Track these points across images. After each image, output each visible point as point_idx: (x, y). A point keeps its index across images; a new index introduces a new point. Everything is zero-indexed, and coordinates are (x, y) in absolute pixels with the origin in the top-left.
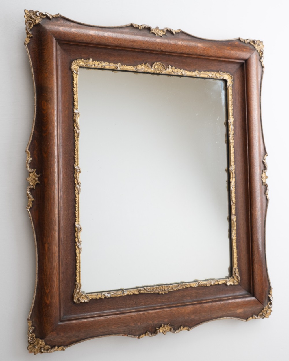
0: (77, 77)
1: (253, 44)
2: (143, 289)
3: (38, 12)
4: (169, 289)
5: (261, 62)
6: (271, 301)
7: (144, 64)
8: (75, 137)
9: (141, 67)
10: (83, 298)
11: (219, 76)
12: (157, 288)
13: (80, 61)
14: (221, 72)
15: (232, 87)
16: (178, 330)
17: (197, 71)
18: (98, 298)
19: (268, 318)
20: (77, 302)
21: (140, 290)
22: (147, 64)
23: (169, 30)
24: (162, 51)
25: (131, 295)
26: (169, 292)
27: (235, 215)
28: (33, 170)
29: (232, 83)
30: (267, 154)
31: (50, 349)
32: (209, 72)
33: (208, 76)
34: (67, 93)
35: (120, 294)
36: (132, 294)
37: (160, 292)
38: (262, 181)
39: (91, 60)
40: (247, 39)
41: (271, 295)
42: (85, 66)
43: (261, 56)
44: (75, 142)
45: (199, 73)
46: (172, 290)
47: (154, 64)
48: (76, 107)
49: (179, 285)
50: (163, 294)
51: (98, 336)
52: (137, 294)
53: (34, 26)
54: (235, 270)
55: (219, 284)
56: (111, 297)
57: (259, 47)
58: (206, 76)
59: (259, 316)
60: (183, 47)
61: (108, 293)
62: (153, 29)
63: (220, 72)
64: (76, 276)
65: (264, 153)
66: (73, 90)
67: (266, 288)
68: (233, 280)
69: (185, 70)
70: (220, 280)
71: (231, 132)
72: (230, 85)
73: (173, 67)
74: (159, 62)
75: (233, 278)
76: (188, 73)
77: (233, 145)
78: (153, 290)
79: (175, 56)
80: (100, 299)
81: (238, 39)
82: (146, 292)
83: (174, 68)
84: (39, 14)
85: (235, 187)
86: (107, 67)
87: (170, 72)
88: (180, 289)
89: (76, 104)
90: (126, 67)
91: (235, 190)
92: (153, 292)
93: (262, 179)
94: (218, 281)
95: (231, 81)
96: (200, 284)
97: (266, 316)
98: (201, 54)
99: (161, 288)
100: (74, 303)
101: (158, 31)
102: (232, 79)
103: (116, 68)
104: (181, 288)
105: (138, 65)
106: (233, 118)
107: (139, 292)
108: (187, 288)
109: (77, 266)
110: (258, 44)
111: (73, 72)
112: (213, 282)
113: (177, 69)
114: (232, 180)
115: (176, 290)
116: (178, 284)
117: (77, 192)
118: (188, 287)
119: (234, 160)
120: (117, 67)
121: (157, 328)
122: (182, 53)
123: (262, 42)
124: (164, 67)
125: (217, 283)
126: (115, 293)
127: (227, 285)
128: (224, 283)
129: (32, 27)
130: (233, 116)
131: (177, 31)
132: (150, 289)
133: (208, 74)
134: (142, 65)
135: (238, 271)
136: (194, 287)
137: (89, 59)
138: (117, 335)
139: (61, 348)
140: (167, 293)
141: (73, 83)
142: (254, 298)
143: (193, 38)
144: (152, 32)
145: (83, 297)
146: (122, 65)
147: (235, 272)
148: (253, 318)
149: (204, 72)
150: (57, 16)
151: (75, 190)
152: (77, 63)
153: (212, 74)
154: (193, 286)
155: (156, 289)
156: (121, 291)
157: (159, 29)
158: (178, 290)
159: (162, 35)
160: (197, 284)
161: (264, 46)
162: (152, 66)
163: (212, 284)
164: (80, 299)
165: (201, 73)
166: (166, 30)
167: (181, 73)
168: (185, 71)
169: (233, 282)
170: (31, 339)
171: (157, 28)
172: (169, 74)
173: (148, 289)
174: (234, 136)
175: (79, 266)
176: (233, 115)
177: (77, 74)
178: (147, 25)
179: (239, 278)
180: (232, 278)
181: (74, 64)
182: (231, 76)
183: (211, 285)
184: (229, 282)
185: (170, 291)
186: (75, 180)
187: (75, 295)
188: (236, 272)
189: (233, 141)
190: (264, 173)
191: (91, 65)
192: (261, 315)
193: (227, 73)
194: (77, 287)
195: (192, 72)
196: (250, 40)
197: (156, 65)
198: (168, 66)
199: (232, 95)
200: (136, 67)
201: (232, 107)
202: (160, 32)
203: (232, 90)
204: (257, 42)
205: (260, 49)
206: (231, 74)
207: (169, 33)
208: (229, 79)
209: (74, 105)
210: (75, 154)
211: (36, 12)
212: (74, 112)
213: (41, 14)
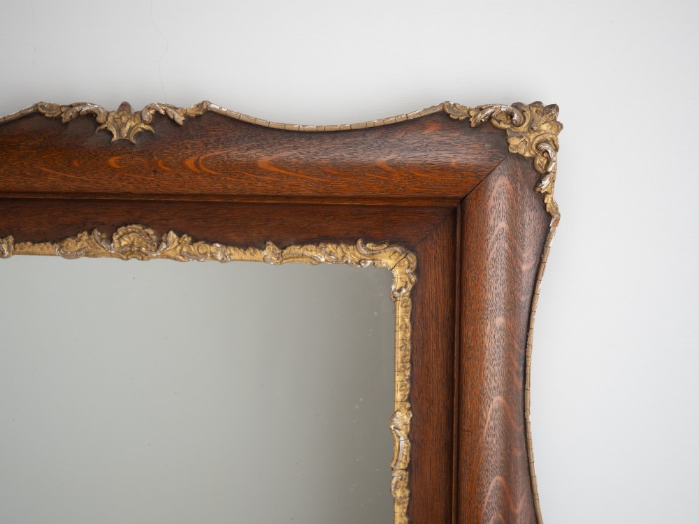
1: (504, 126)
5: (542, 196)
7: (85, 233)
9: (76, 247)
11: (357, 259)
14: (365, 243)
15: (413, 294)
17: (270, 246)
23: (163, 112)
29: (411, 281)
32: (318, 245)
40: (478, 106)
43: (541, 170)
45: (278, 251)
47: (116, 231)
57: (531, 136)
62: (108, 114)
63: (360, 242)
69: (226, 243)
71: (397, 460)
72: (400, 291)
73: (185, 235)
74: (135, 226)
76: (238, 256)
77: (406, 505)
81: (439, 109)
83: (187, 239)
87: (171, 257)
90: (30, 247)
95: (408, 275)
101: (124, 119)
102: (409, 266)
105: (66, 237)
106: (410, 409)
110: (532, 121)
113: (196, 245)
120: (2, 252)
123: (552, 109)
124: (151, 239)
130: (408, 405)
131: (192, 112)
133: (314, 253)
134: (80, 240)
143: (252, 132)
144: (103, 127)
146: (19, 242)
149: (297, 248)
153: (330, 254)
157: (129, 112)
159: (138, 135)
161: (559, 127)
162: (111, 241)
165: (285, 251)
166: (152, 112)
167: (212, 256)
168: (224, 248)
171: (125, 106)
174: (410, 476)
176: (409, 400)
178: (85, 104)
182: (406, 256)
189: (407, 492)
193: (390, 243)
195: (252, 250)
196: (489, 111)
197: (125, 234)
198: (168, 233)
199: (409, 325)
200: (61, 247)
201: (408, 373)
202: (133, 124)
203: (409, 309)
204: (528, 114)
205: (535, 142)
206: (409, 247)
207: (165, 120)
208: (400, 266)
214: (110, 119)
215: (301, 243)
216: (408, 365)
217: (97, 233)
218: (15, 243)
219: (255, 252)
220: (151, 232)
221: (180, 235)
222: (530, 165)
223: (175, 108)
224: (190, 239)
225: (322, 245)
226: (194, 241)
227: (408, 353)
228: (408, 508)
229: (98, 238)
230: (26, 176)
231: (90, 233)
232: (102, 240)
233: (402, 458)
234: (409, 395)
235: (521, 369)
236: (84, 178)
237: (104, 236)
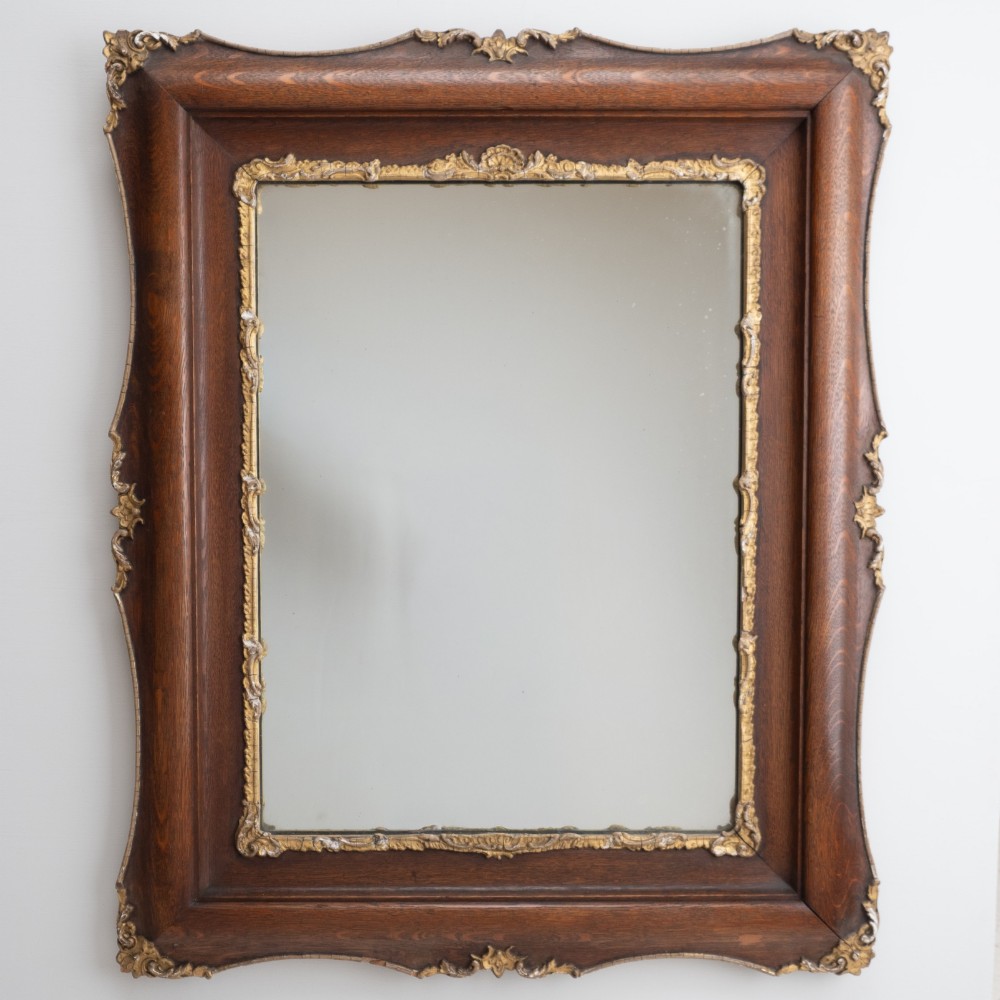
0: (249, 215)
1: (846, 47)
2: (438, 839)
3: (139, 35)
4: (519, 846)
5: (877, 109)
6: (871, 923)
7: (453, 155)
8: (244, 392)
9: (443, 168)
10: (262, 844)
11: (713, 173)
12: (480, 840)
13: (259, 165)
14: (720, 158)
15: (762, 204)
16: (540, 970)
17: (632, 163)
18: (304, 849)
19: (857, 973)
20: (247, 854)
21: (428, 840)
22: (465, 153)
23: (537, 37)
24: (509, 109)
25: (399, 851)
26: (517, 855)
27: (752, 634)
28: (128, 487)
29: (761, 192)
30: (883, 433)
31: (172, 970)
32: (676, 161)
33: (673, 176)
34: (222, 263)
35: (365, 844)
36: (403, 848)
37: (490, 853)
38: (858, 524)
39: (291, 158)
40: (823, 31)
41: (872, 902)
42: (273, 179)
43: (876, 86)
44: (244, 406)
45: (640, 167)
46: (526, 851)
47: (485, 151)
48: (245, 303)
49: (550, 838)
50: (500, 857)
51: (299, 952)
52: (418, 851)
53: (128, 76)
54: (745, 809)
55: (684, 848)
56: (342, 852)
57: (869, 56)
58: (666, 176)
59: (821, 965)
60: (577, 89)
61: (333, 839)
62: (484, 39)
63: (715, 157)
64: (245, 782)
65: (873, 429)
66: (238, 253)
67: (855, 880)
68: (736, 840)
69: (590, 161)
70: (690, 836)
71: (749, 358)
72: (751, 200)
73: (551, 155)
74: (504, 145)
75: (737, 834)
76: (602, 172)
77: (756, 401)
78: (468, 844)
79: (556, 119)
80: (310, 852)
81: (789, 34)
82: (445, 848)
83: (552, 158)
84: (142, 40)
85: (757, 543)
86: (339, 177)
87: (538, 175)
88: (554, 850)
89: (246, 296)
90: (396, 169)
91: (758, 552)
92: (466, 851)
93: (858, 519)
94: (682, 839)
95: (759, 185)
96: (617, 840)
97: (849, 966)
98: (643, 106)
99: (493, 840)
100: (239, 854)
101: (499, 44)
102: (760, 177)
103: (365, 177)
104: (557, 847)
105: (434, 159)
106: (760, 310)
107: (424, 844)
108: (577, 848)
109: (247, 756)
110: (869, 44)
111: (239, 199)
112: (664, 840)
113: (562, 163)
114: (747, 519)
115: (539, 851)
116: (548, 835)
117: (250, 548)
118: (580, 846)
119: (756, 454)
120: (369, 174)
121: (474, 956)
122: (575, 110)
123: (884, 35)
124: (519, 158)
125: (678, 844)
126: (353, 840)
127: (714, 855)
128: (703, 847)
129: (123, 79)
130: (759, 307)
131: (564, 37)
132: (458, 839)
133: (673, 168)
134: (448, 161)
135: (757, 814)
136: (600, 849)
137: (285, 156)
138: (353, 958)
139: (200, 970)
140: (511, 856)
141: (239, 233)
142: (801, 907)
143: (620, 54)
144: (479, 50)
145: (265, 842)
146: (386, 166)
147: (743, 815)
148: (800, 967)
149: (658, 163)
150: (190, 39)
151: (244, 544)
152: (251, 171)
153: (688, 168)
154: (597, 847)
155: (475, 841)
156: (371, 836)
157: (504, 37)
158: (548, 851)
159: (513, 57)
160: (611, 840)
161: (891, 49)
162: (478, 161)
163: (662, 844)
164: (255, 847)
165: (647, 167)
166: (527, 36)
167: (578, 173)
168: (589, 165)
169: (738, 848)
170: (126, 936)
171: (499, 33)
172: (536, 178)
173: (452, 840)
174: (760, 374)
175: (252, 755)
176: (758, 302)
177: (249, 205)
178: (462, 30)
179: (758, 837)
180: (732, 832)
181: (242, 176)
182: (758, 169)
183: (658, 849)
184: (722, 844)
185: (520, 852)
186: (244, 514)
187: (241, 835)
188: (747, 818)
189: (758, 389)
190: (867, 499)
191: (289, 174)
192: (831, 964)
193: (742, 158)
194: (247, 814)
195: (615, 167)
196: (833, 35)
197: (492, 154)
198: (534, 153)
199: (760, 232)
200: (429, 168)
201: (758, 276)
202: (508, 47)
203: (759, 216)
204: (865, 38)
205: (872, 61)
206: (760, 161)
207: (539, 44)
208: (751, 178)
209: (240, 298)
210: (243, 441)
211: (134, 34)
212: (240, 318)
213: (146, 40)
214: (485, 43)
215: (661, 159)
216: (759, 269)
218: (381, 166)
219: (618, 169)
220: (519, 151)
221: (546, 155)
222: (867, 82)
223: (550, 33)
224: (556, 158)
225: (680, 161)
226: (560, 159)
227: (759, 257)
228: (758, 405)
229: (466, 159)
232: (470, 160)
233: (754, 356)
234: (759, 298)
235: (862, 265)
237: (472, 157)
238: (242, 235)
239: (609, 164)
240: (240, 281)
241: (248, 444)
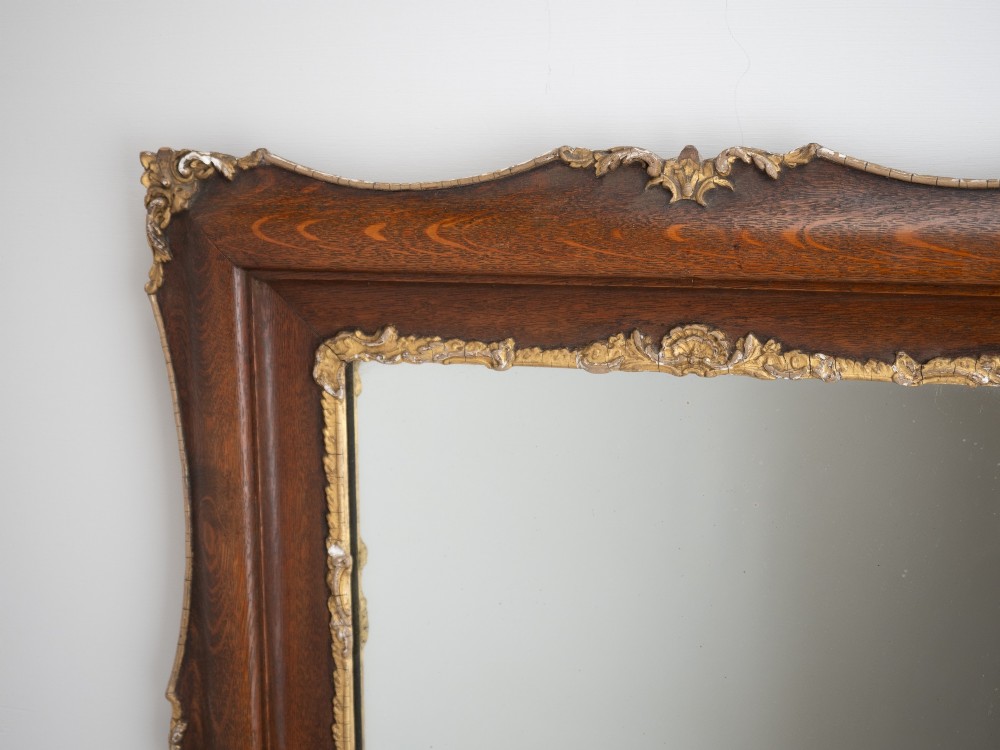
0: (335, 411)
3: (183, 160)
7: (621, 336)
8: (335, 655)
9: (606, 356)
13: (348, 341)
17: (904, 359)
22: (637, 333)
23: (748, 160)
34: (303, 475)
39: (390, 332)
44: (335, 674)
45: (916, 366)
47: (668, 333)
48: (333, 533)
53: (174, 216)
58: (959, 381)
60: (804, 255)
62: (664, 163)
66: (323, 465)
69: (835, 354)
73: (772, 341)
74: (697, 326)
76: (853, 372)
83: (774, 346)
84: (188, 164)
89: (336, 525)
90: (538, 354)
101: (688, 170)
103: (492, 364)
105: (592, 343)
111: (321, 389)
113: (788, 356)
120: (498, 362)
124: (721, 346)
129: (167, 221)
131: (793, 160)
133: (971, 370)
134: (613, 346)
137: (383, 329)
141: (323, 436)
144: (657, 182)
146: (523, 348)
149: (946, 362)
150: (250, 164)
152: (337, 348)
157: (696, 160)
159: (710, 193)
162: (660, 347)
165: (927, 367)
166: (731, 159)
167: (813, 373)
168: (832, 360)
171: (689, 152)
177: (336, 397)
178: (630, 149)
181: (325, 356)
191: (388, 356)
195: (875, 364)
197: (680, 338)
198: (745, 337)
200: (584, 356)
202: (702, 177)
207: (750, 172)
209: (327, 528)
210: (334, 722)
211: (179, 158)
212: (327, 554)
213: (194, 165)
214: (667, 170)
215: (952, 355)
217: (638, 336)
218: (516, 348)
219: (879, 367)
220: (720, 335)
221: (763, 341)
223: (767, 154)
224: (779, 346)
225: (984, 358)
226: (785, 349)
229: (640, 344)
230: (543, 253)
231: (628, 336)
232: (645, 346)
236: (629, 255)
237: (649, 340)
238: (327, 441)
239: (863, 359)
240: (326, 503)
241: (340, 726)
